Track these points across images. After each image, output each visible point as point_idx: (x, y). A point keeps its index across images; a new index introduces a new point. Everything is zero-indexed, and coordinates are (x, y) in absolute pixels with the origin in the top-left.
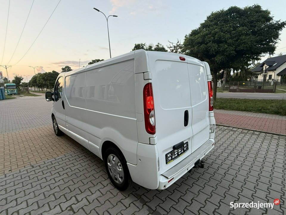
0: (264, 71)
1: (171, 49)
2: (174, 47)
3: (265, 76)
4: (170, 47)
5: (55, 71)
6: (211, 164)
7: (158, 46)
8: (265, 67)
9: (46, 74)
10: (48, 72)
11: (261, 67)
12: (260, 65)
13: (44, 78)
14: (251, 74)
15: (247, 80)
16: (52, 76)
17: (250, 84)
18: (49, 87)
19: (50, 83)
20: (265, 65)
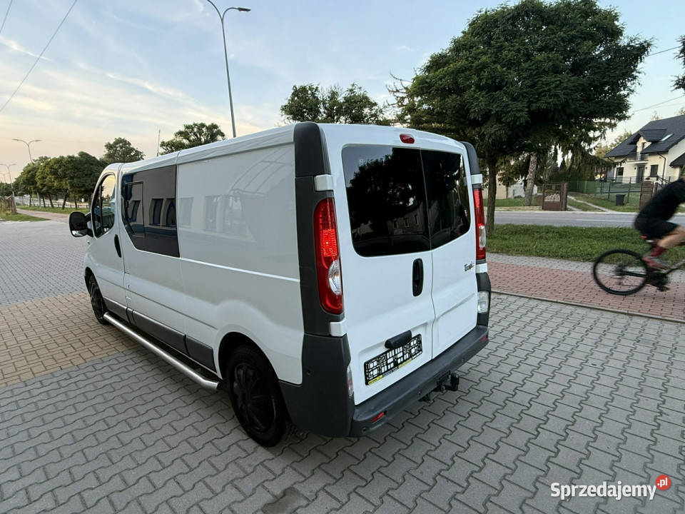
0: (639, 155)
1: (397, 94)
2: (405, 91)
3: (641, 168)
4: (395, 90)
5: (85, 152)
6: (490, 392)
7: (351, 90)
8: (642, 144)
9: (60, 161)
10: (65, 156)
11: (632, 143)
12: (630, 140)
13: (54, 173)
14: (598, 162)
15: (594, 180)
16: (80, 166)
17: (602, 188)
18: (72, 195)
19: (72, 186)
20: (642, 140)
